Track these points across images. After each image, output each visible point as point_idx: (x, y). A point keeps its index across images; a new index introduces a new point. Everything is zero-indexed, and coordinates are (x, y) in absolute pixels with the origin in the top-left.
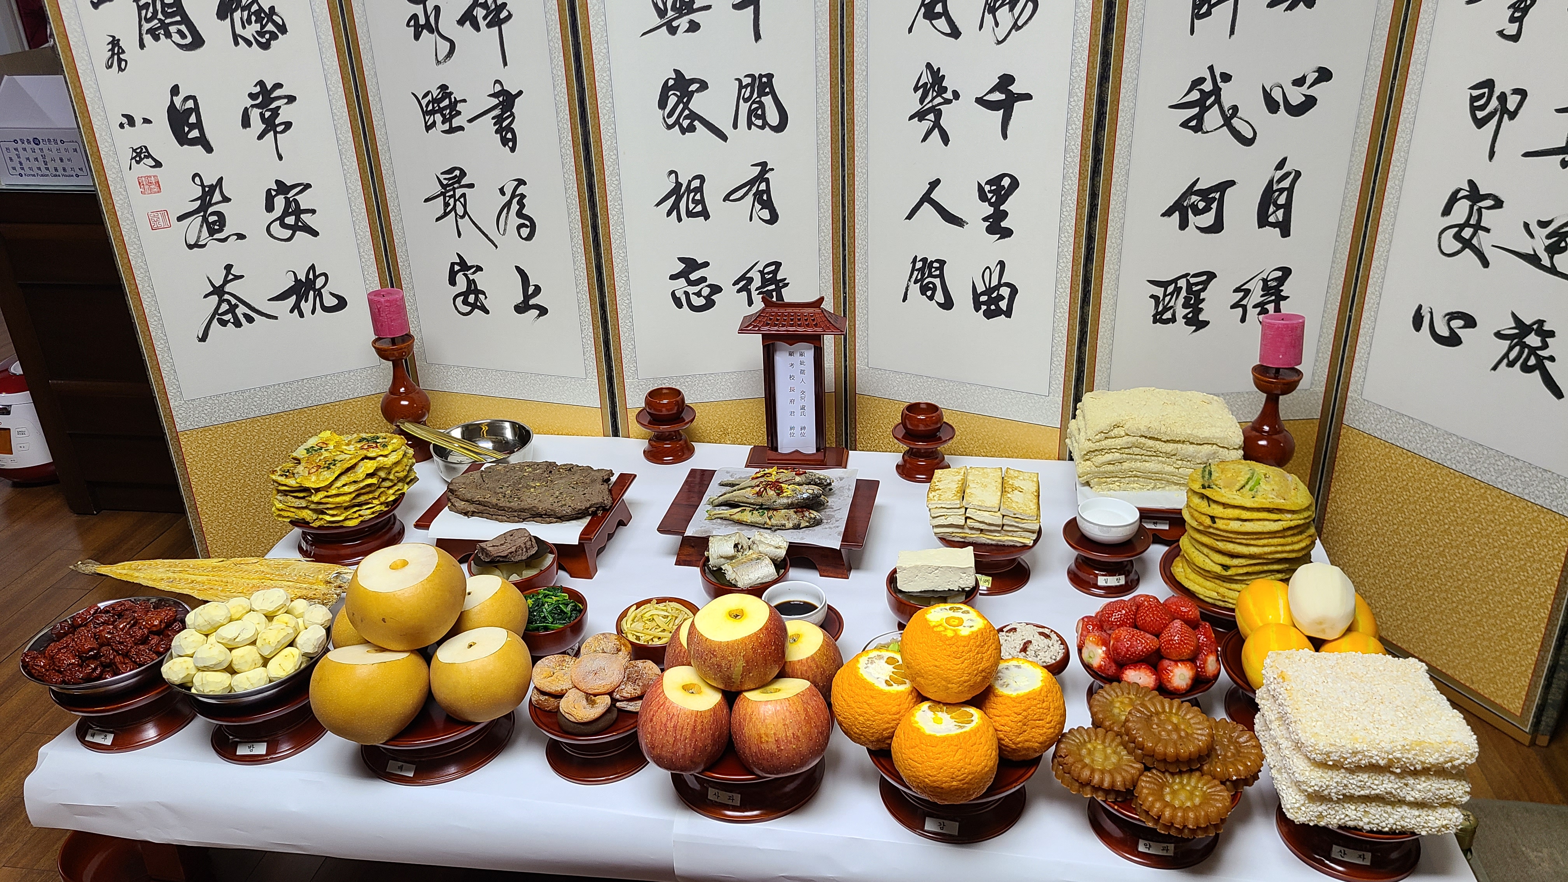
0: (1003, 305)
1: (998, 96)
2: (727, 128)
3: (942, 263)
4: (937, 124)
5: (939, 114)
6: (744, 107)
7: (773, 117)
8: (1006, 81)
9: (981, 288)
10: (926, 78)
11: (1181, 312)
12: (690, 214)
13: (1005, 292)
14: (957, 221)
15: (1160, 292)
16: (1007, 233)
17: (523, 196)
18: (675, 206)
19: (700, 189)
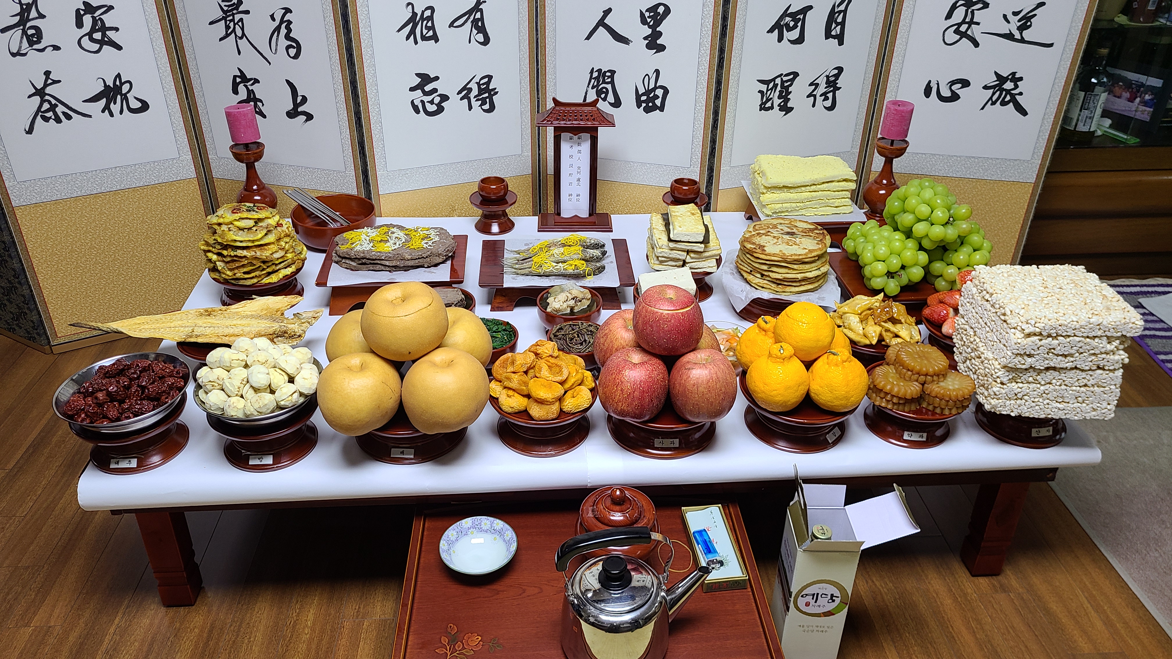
0: (658, 102)
3: (613, 72)
9: (641, 91)
11: (777, 102)
12: (424, 38)
13: (659, 92)
14: (624, 40)
15: (764, 88)
16: (661, 48)
17: (289, 22)
18: (412, 32)
19: (431, 18)
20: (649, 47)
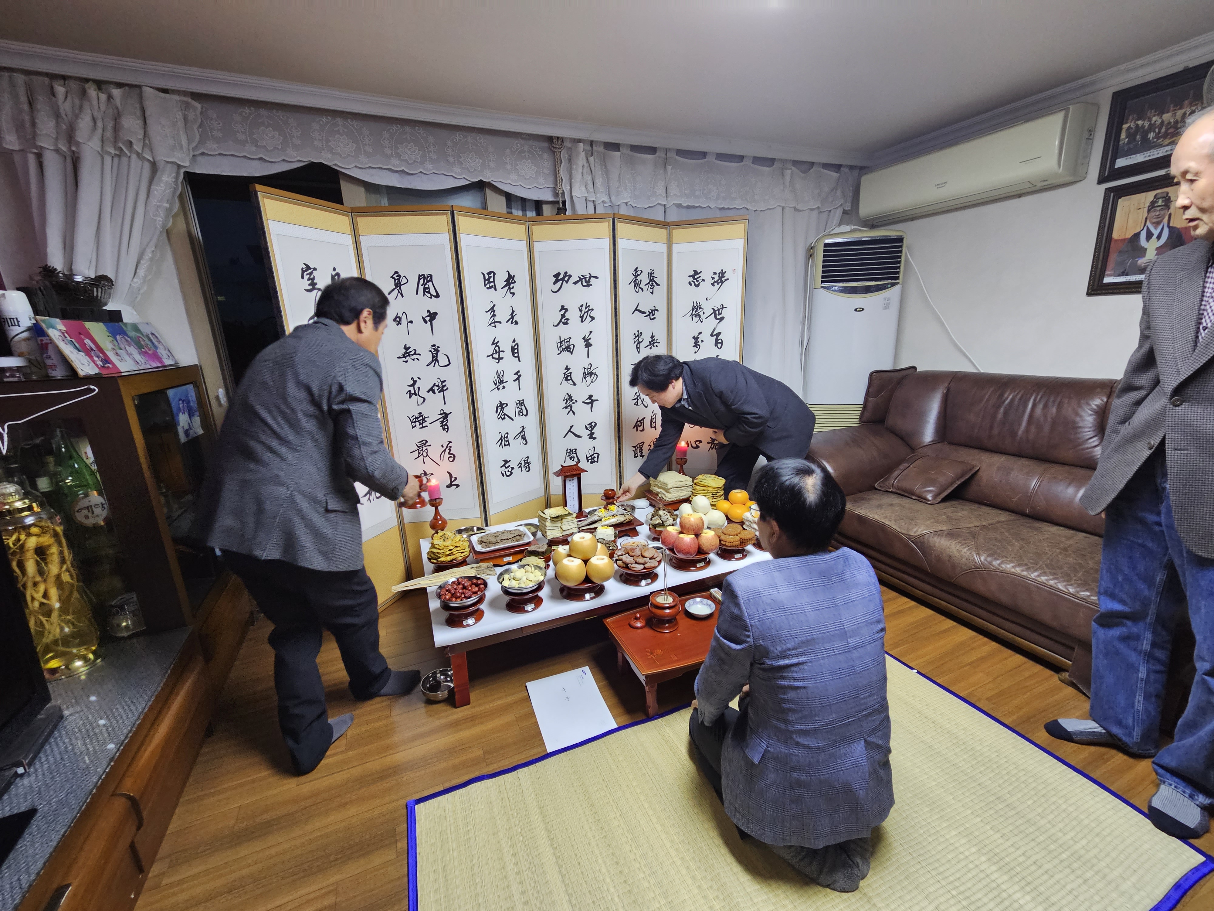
0: (596, 459)
1: (589, 401)
2: (513, 417)
3: (576, 449)
4: (571, 409)
5: (571, 407)
6: (517, 410)
7: (525, 413)
8: (590, 397)
9: (588, 455)
10: (567, 397)
11: (639, 454)
12: (505, 445)
13: (596, 455)
14: (579, 437)
15: (634, 449)
16: (595, 438)
17: (450, 447)
18: (501, 443)
19: (507, 437)
20: (590, 438)
